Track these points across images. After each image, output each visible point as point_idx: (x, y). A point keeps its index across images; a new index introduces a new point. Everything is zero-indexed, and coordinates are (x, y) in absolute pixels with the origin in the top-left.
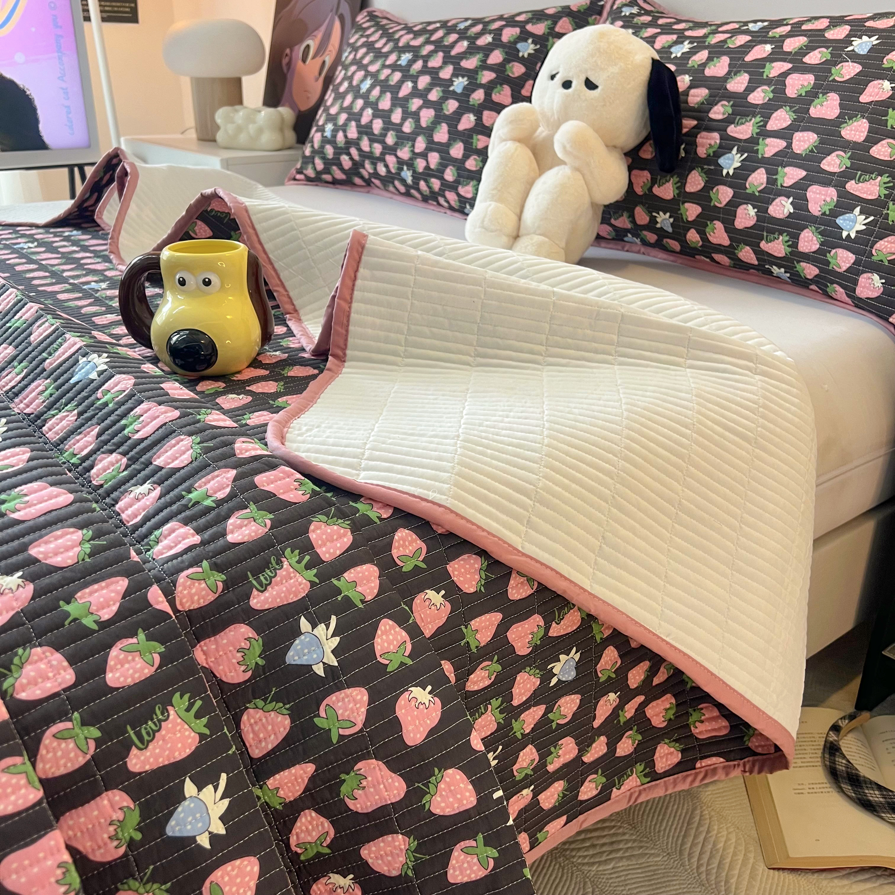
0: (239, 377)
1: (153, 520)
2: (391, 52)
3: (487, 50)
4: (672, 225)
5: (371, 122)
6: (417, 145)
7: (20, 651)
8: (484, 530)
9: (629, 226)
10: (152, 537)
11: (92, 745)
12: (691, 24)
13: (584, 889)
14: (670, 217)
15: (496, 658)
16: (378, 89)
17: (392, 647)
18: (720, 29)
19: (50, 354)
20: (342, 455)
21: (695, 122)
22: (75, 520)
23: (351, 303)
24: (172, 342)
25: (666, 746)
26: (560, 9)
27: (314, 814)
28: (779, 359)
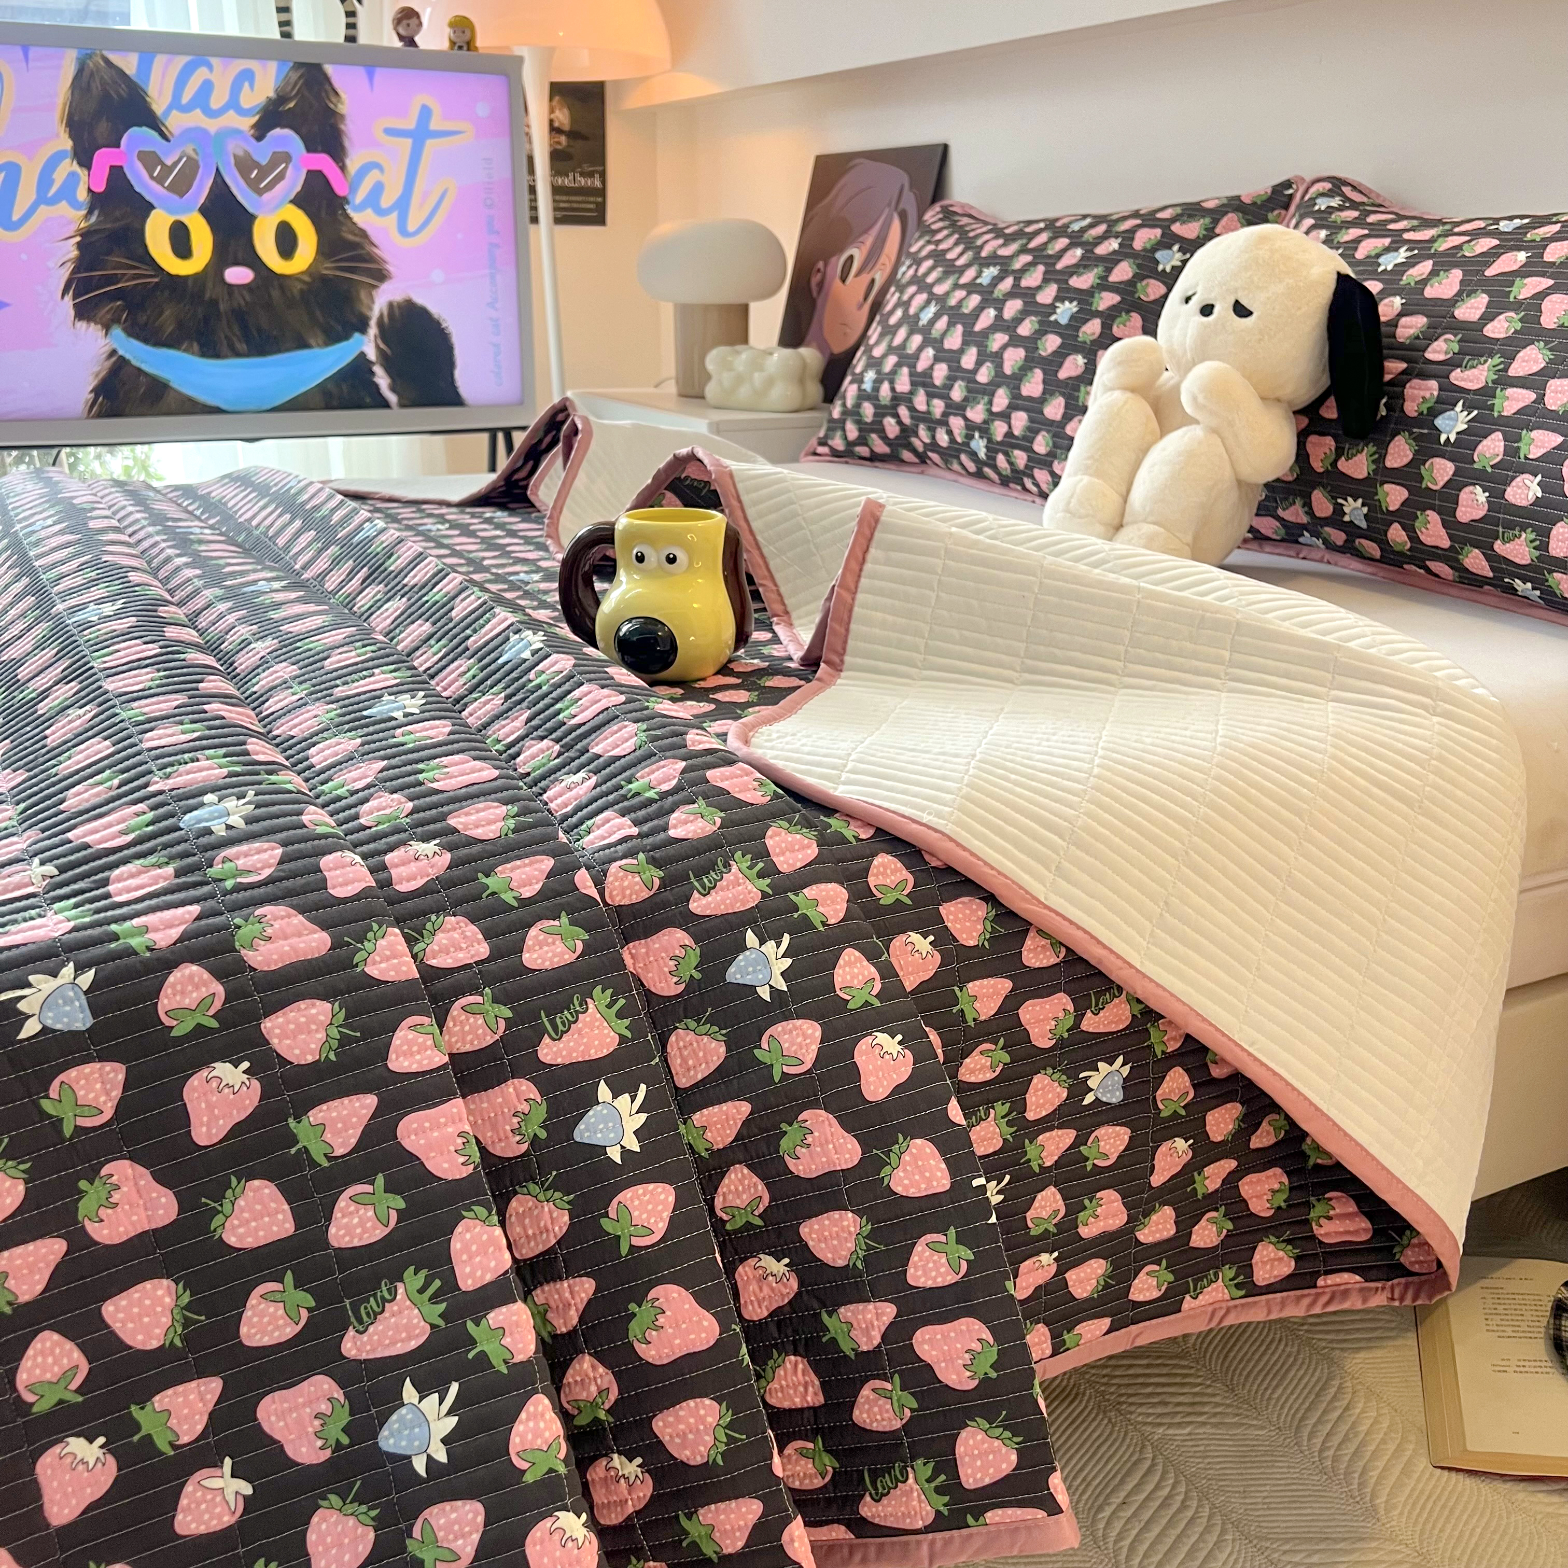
0: (702, 684)
1: (585, 811)
2: (968, 266)
3: (1111, 261)
4: (1367, 517)
5: (931, 368)
6: (996, 400)
7: (433, 917)
8: (993, 868)
9: (1305, 519)
10: (584, 827)
11: (502, 1024)
12: (1415, 223)
13: (1141, 1452)
14: (1363, 505)
15: (1002, 1041)
16: (945, 319)
17: (856, 982)
18: (1457, 230)
19: (475, 631)
20: (819, 764)
21: (1404, 365)
22: (499, 795)
23: (855, 593)
24: (621, 634)
25: (1272, 1247)
26: (1225, 201)
27: (746, 1171)
28: (1475, 698)
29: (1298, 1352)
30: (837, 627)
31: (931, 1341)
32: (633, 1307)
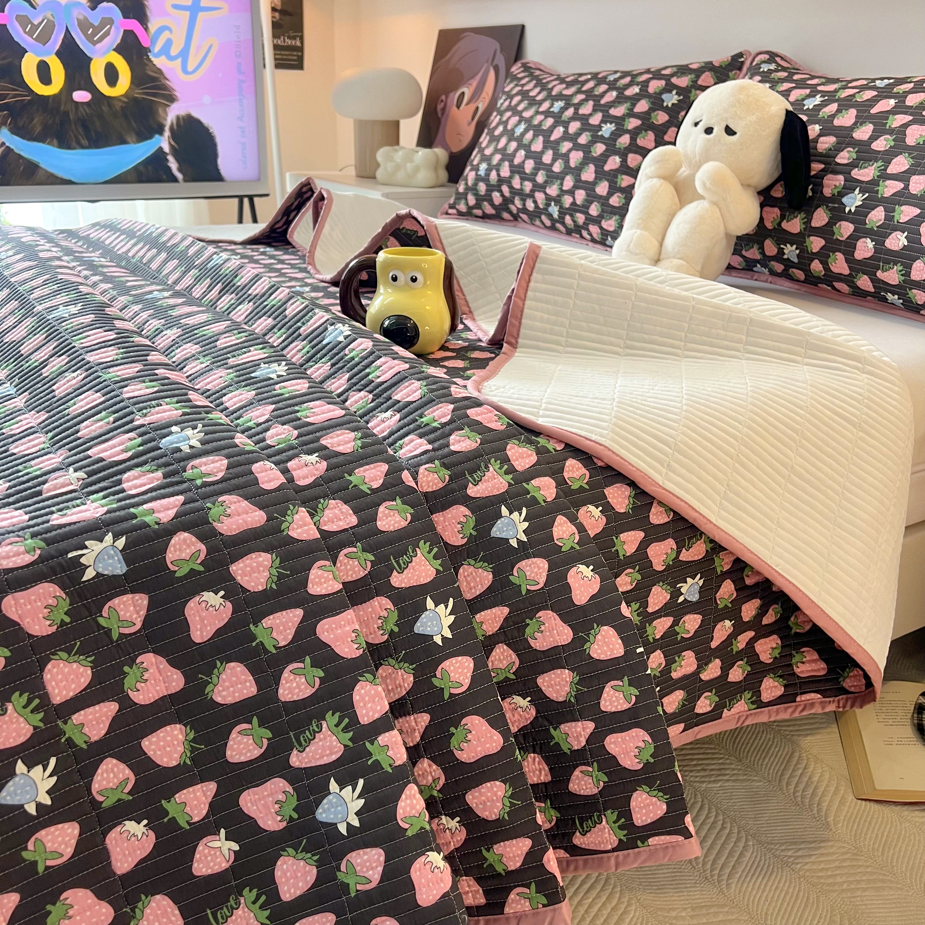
0: (432, 356)
1: (396, 435)
2: (544, 100)
3: (635, 100)
4: (798, 256)
5: (523, 162)
6: (565, 183)
7: (322, 501)
8: (633, 466)
9: (758, 257)
10: (397, 444)
11: (369, 564)
12: (824, 80)
13: (695, 798)
14: (796, 249)
15: (637, 568)
16: (531, 132)
17: (565, 535)
18: (850, 85)
19: (304, 324)
20: (524, 406)
21: (823, 166)
22: (348, 426)
23: (525, 300)
24: (385, 325)
25: (771, 680)
26: (703, 65)
27: (505, 647)
28: (885, 363)
29: (774, 739)
30: (514, 321)
31: (614, 743)
32: (452, 730)
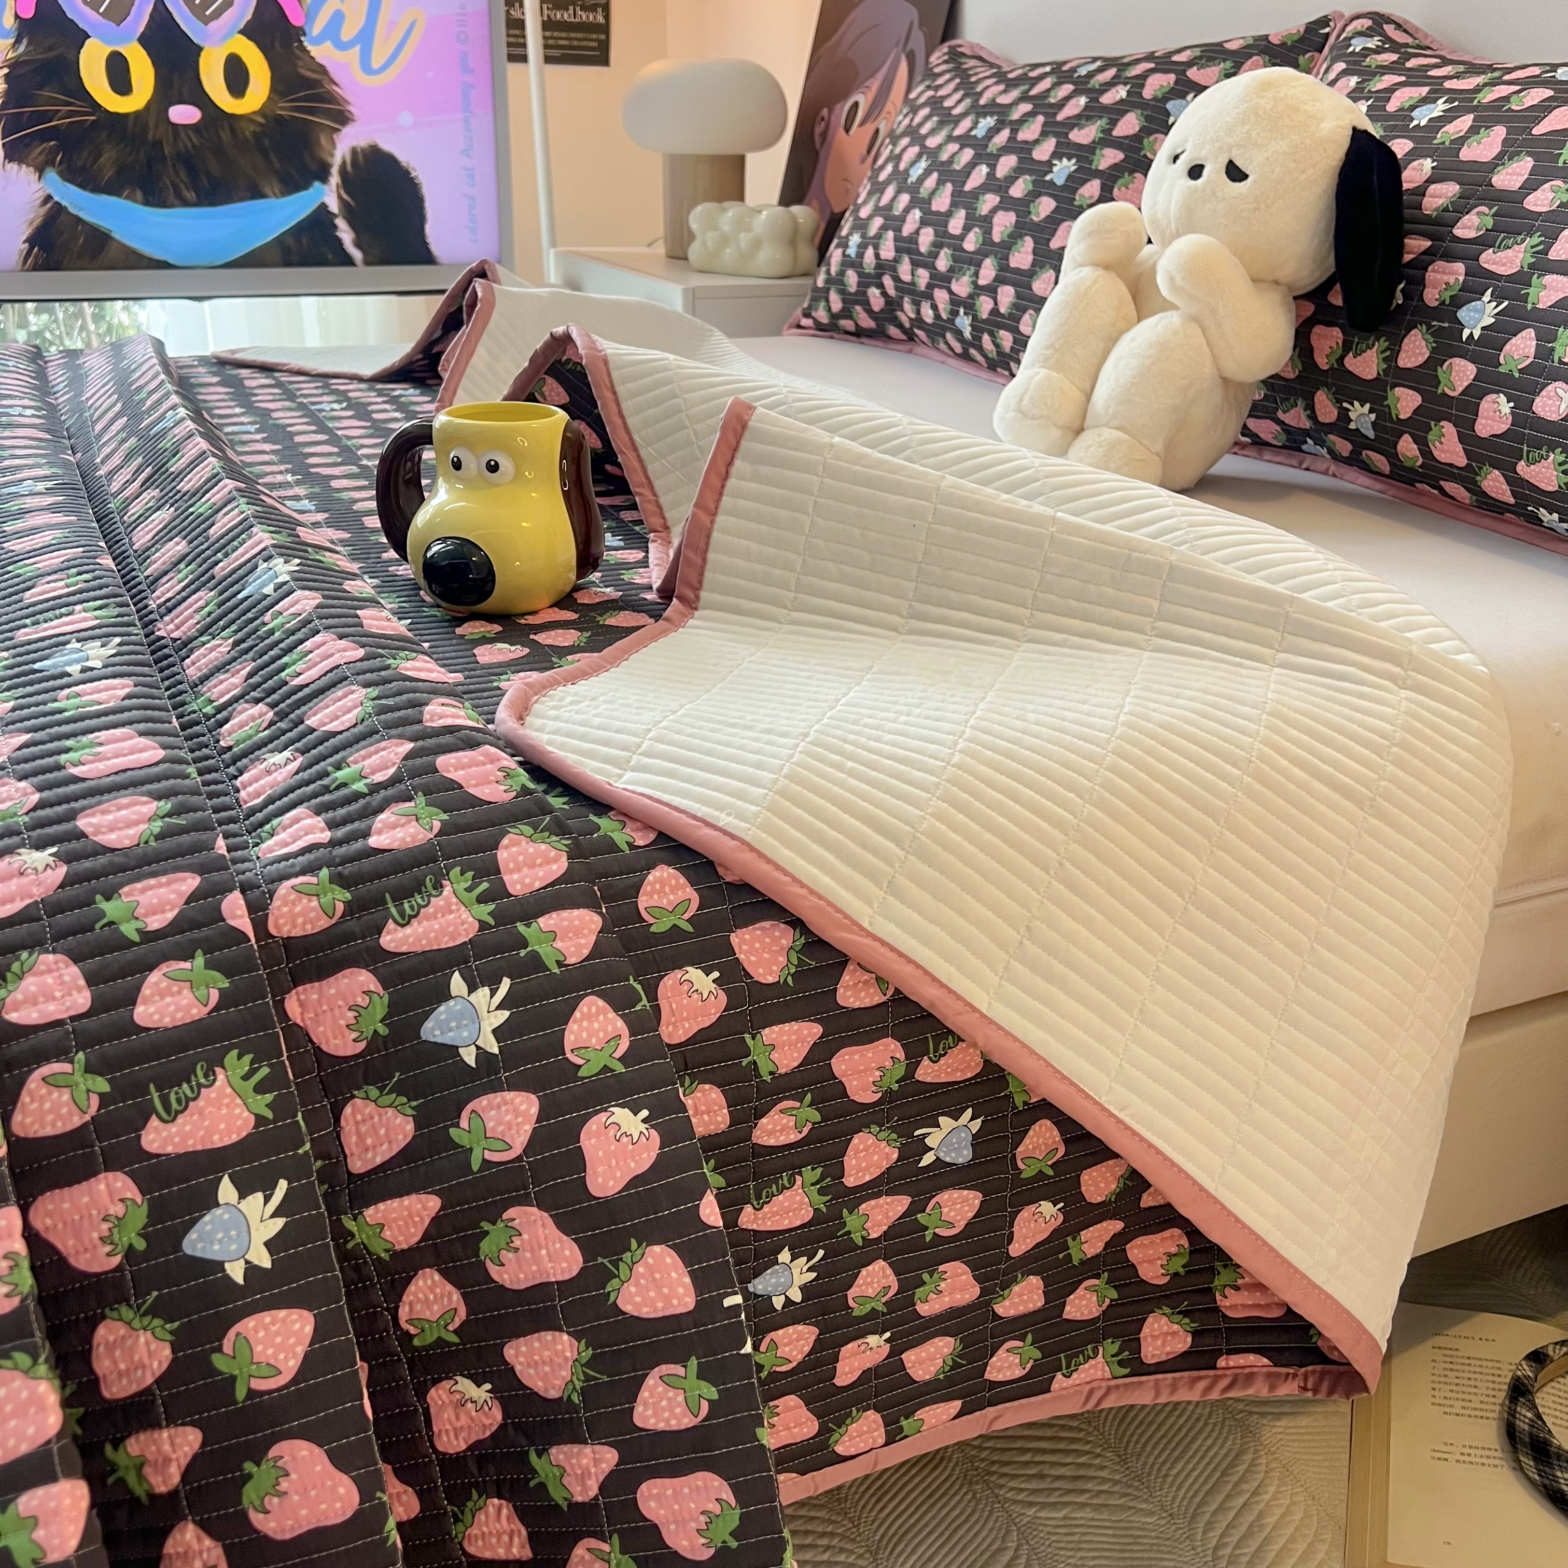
0: (531, 620)
2: (964, 115)
3: (1117, 112)
4: (1374, 424)
5: (917, 232)
6: (982, 272)
7: (24, 955)
8: (802, 885)
9: (1307, 424)
10: (268, 827)
11: (95, 1101)
12: (1461, 68)
13: (1004, 1539)
14: (1371, 411)
15: (809, 1097)
16: (935, 175)
17: (594, 1041)
18: (1506, 77)
20: (606, 743)
21: (1429, 243)
22: (153, 786)
23: (715, 514)
24: (429, 555)
25: (1165, 1319)
26: (1251, 42)
27: (437, 1277)
30: (692, 556)
31: (658, 1497)
32: (249, 1466)
